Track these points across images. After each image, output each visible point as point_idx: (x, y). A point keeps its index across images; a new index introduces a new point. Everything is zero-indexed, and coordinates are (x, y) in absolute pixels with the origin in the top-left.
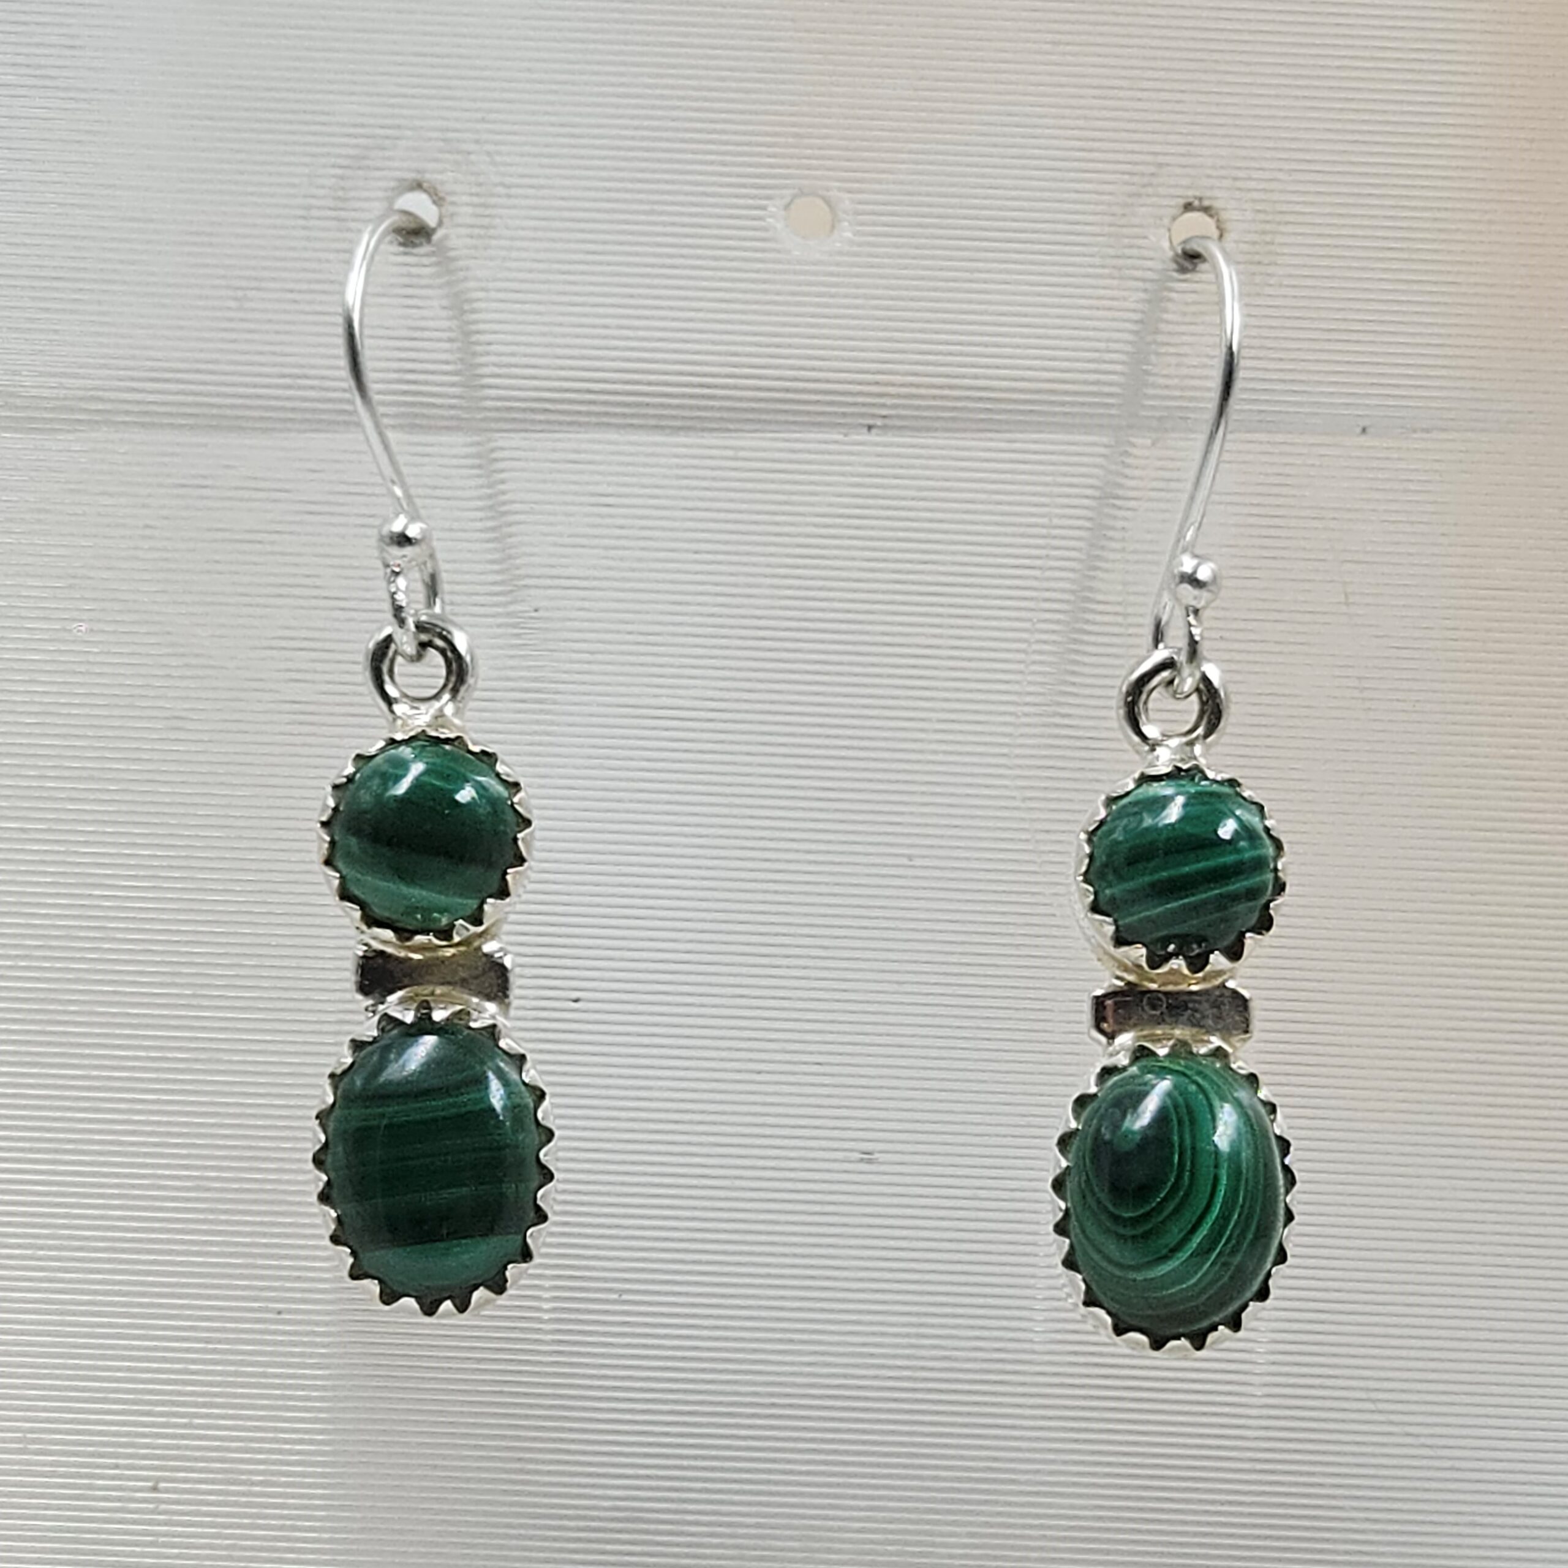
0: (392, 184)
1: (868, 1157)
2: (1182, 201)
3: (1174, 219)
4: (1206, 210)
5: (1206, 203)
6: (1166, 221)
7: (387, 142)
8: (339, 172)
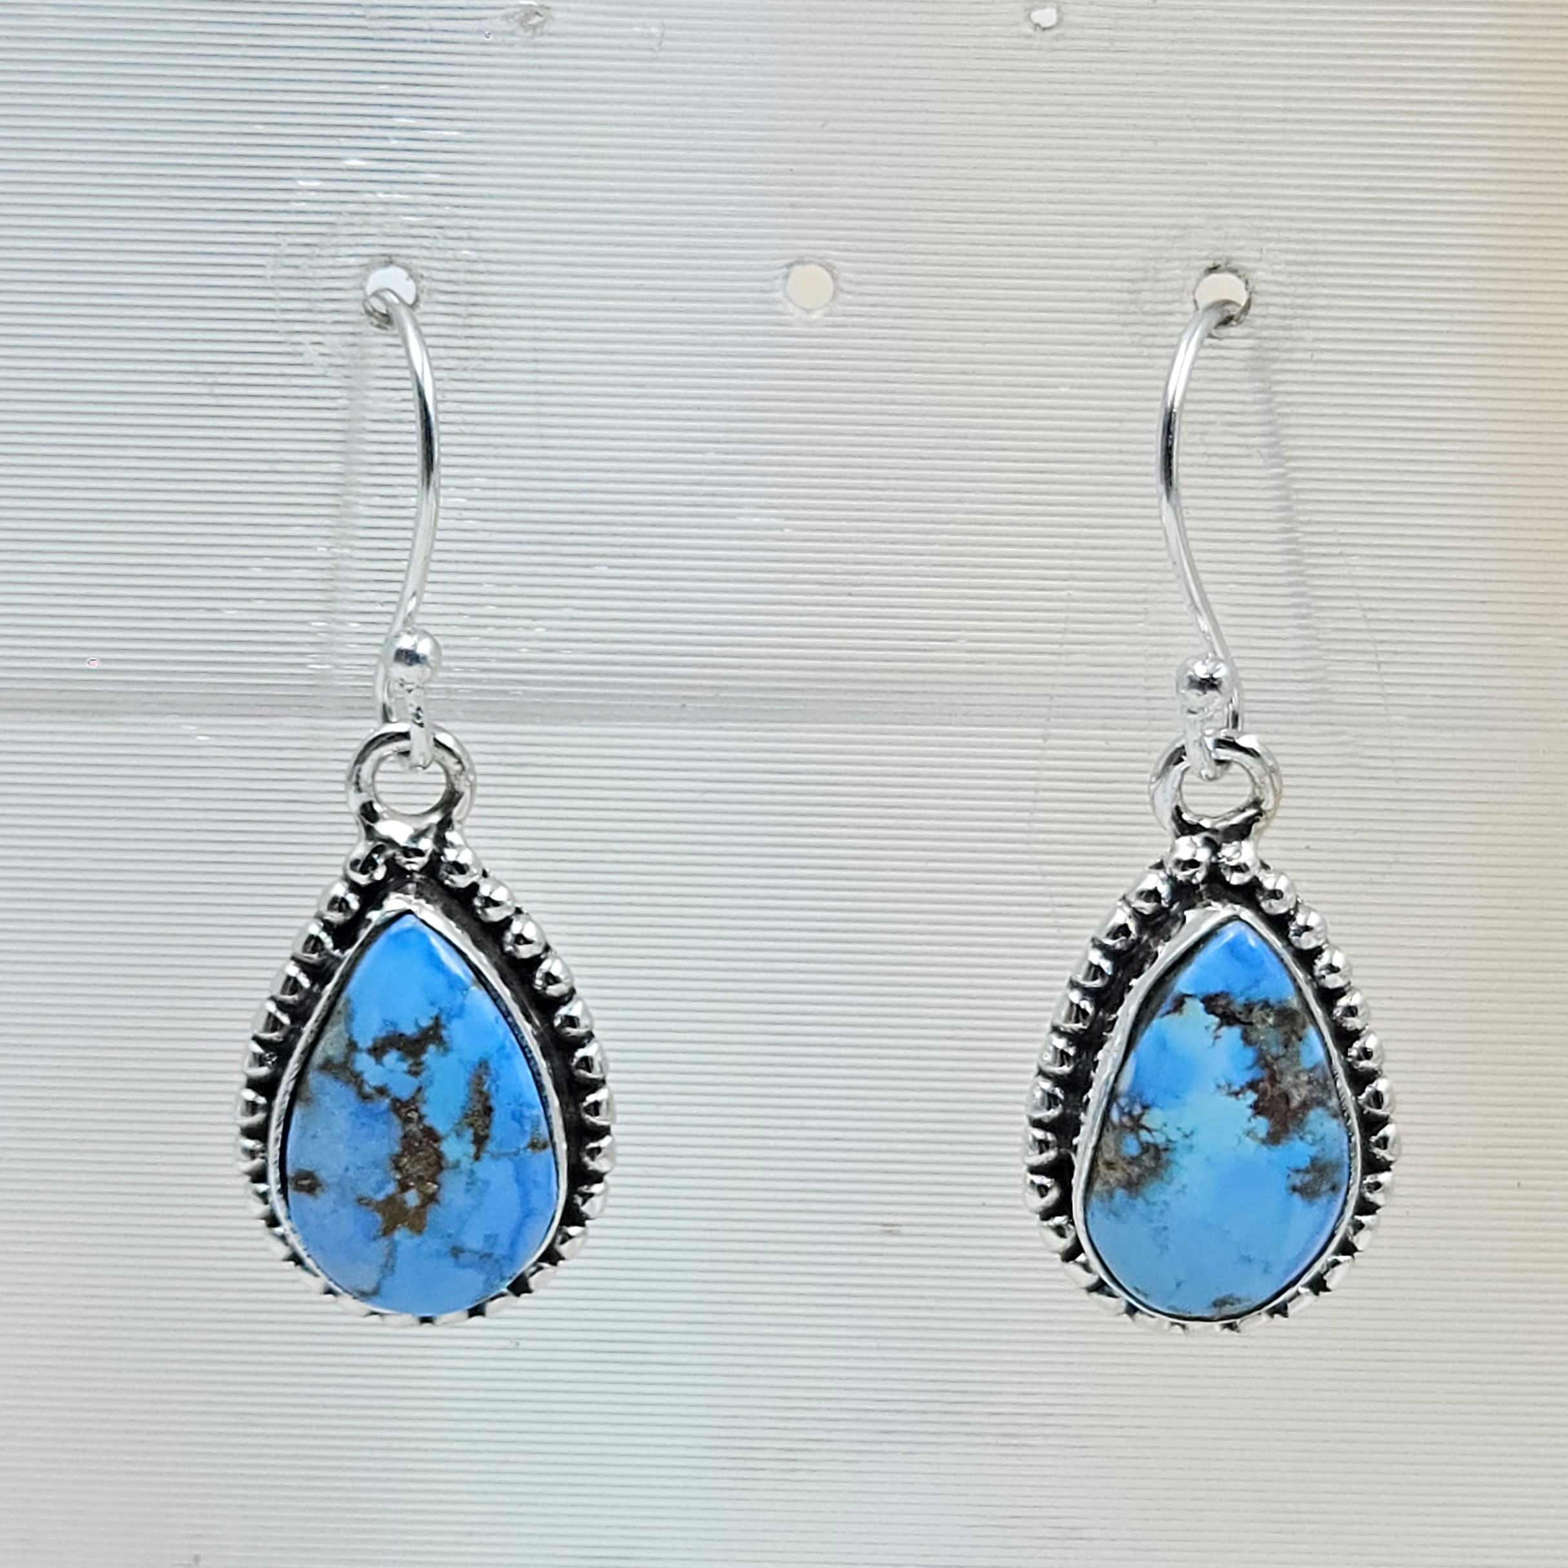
0: (366, 261)
1: (891, 1229)
2: (1210, 264)
3: (1199, 281)
4: (1234, 271)
5: (1234, 265)
6: (1191, 283)
7: (356, 219)
8: (306, 251)
